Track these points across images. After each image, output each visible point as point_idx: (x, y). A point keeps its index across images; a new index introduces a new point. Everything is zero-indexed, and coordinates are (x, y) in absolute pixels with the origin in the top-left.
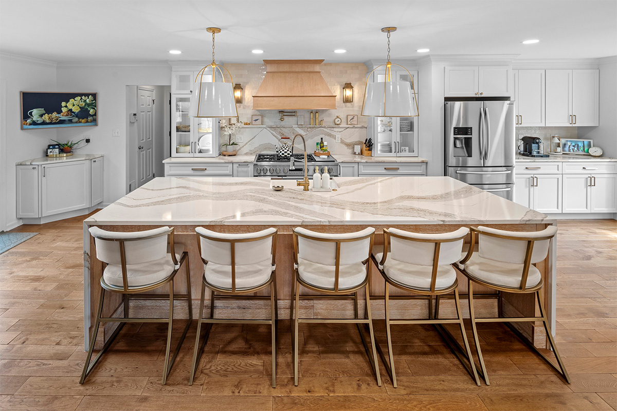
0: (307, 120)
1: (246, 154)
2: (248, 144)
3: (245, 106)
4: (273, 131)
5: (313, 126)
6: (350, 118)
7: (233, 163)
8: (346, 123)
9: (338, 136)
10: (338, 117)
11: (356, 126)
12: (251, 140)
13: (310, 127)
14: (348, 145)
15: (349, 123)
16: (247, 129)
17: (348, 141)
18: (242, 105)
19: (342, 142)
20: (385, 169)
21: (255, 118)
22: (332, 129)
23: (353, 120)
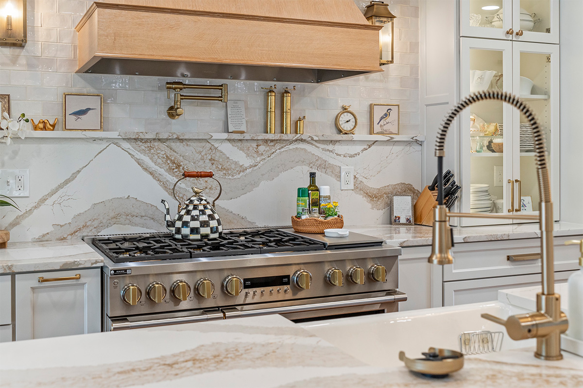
0: (257, 116)
1: (42, 240)
2: (50, 201)
3: (36, 57)
4: (143, 152)
5: (278, 136)
6: (378, 113)
7: (13, 275)
8: (366, 129)
9: (348, 168)
10: (345, 109)
11: (397, 138)
12: (61, 186)
13: (266, 141)
14: (372, 196)
15: (377, 128)
16: (45, 147)
17: (375, 184)
18: (23, 52)
19: (359, 187)
20: (509, 258)
21: (75, 105)
22: (330, 147)
23: (389, 119)
